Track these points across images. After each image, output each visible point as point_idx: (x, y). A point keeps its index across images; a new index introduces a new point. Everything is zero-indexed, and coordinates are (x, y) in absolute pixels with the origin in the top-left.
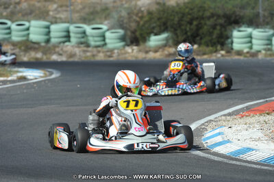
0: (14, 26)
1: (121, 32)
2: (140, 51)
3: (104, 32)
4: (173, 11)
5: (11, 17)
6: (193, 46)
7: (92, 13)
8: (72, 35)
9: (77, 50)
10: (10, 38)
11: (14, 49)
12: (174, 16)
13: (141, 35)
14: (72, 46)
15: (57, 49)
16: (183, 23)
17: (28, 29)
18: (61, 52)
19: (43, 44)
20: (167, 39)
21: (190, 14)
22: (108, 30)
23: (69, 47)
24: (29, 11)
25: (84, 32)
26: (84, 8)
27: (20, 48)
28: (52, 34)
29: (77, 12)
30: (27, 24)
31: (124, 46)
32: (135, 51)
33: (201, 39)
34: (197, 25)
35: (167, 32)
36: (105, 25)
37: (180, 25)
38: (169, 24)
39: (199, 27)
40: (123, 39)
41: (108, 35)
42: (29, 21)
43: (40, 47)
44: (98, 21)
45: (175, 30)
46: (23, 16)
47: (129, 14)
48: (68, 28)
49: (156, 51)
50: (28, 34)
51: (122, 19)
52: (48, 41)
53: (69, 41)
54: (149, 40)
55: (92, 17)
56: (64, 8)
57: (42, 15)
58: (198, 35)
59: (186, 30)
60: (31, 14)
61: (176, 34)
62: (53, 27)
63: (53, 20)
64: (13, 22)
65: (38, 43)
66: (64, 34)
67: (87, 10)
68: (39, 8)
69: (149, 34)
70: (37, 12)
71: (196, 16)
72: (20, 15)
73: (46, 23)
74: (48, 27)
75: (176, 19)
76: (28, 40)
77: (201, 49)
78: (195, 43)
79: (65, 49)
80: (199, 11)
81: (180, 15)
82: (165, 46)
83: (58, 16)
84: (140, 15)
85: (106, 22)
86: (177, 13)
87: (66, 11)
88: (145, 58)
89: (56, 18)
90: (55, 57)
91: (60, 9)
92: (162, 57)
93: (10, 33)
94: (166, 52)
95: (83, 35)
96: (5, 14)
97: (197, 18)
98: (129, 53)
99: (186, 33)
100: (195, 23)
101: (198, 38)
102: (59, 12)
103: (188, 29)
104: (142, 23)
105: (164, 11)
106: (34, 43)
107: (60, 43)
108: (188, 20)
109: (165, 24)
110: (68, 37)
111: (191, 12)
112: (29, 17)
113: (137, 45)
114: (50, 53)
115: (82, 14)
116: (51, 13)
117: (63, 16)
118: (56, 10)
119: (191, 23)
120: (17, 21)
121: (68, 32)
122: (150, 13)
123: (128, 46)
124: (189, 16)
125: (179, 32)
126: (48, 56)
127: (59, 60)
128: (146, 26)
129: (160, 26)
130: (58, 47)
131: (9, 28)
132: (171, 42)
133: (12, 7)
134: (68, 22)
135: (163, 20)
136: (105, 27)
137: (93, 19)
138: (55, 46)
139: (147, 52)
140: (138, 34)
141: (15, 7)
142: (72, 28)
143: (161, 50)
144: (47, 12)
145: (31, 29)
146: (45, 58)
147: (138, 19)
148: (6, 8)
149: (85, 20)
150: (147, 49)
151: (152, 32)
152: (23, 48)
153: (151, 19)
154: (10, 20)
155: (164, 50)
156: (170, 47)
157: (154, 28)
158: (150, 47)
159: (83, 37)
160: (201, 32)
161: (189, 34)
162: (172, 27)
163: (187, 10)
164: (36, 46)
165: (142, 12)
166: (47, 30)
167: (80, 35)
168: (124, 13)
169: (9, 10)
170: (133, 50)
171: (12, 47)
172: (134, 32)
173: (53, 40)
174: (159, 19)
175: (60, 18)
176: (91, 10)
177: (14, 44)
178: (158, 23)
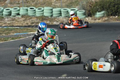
0: (37, 10)
1: (84, 11)
2: (92, 19)
3: (76, 11)
4: (106, 2)
5: (36, 5)
6: (115, 16)
7: (71, 3)
8: (62, 13)
9: (65, 20)
10: (35, 15)
11: (37, 20)
12: (107, 3)
13: (93, 12)
14: (63, 18)
15: (56, 19)
16: (111, 6)
17: (43, 11)
18: (58, 21)
19: (50, 17)
20: (104, 14)
21: (114, 2)
22: (78, 10)
23: (61, 18)
24: (43, 3)
25: (68, 12)
26: (67, 1)
27: (40, 19)
28: (54, 13)
29: (64, 3)
30: (43, 9)
31: (85, 17)
32: (90, 19)
33: (119, 13)
34: (117, 7)
35: (104, 11)
36: (77, 8)
37: (109, 8)
38: (104, 7)
39: (118, 8)
40: (84, 14)
41: (78, 12)
42: (43, 8)
43: (48, 18)
44: (74, 7)
45: (108, 10)
46: (41, 5)
47: (87, 3)
48: (61, 10)
49: (99, 19)
50: (43, 13)
51: (84, 5)
52: (52, 16)
53: (61, 16)
54: (96, 15)
55: (71, 5)
56: (59, 1)
57: (49, 4)
58: (117, 12)
59: (112, 9)
60: (44, 4)
61: (108, 11)
62: (54, 10)
63: (54, 6)
64: (36, 8)
65: (47, 17)
66: (59, 12)
67: (69, 2)
68: (48, 1)
69: (96, 12)
70: (47, 3)
71: (116, 3)
72: (40, 4)
73: (51, 8)
74: (52, 10)
75: (108, 5)
76: (43, 15)
77: (119, 17)
78: (116, 15)
79: (59, 19)
80: (118, 1)
81: (109, 3)
82: (103, 17)
83: (56, 5)
84: (92, 3)
85: (77, 7)
86: (108, 2)
87: (60, 2)
88: (95, 22)
89: (55, 5)
90: (55, 23)
91: (57, 2)
92: (101, 22)
93: (35, 13)
94: (104, 20)
95: (67, 13)
96: (33, 4)
97: (117, 4)
98: (87, 20)
99: (112, 11)
100: (116, 6)
101: (118, 13)
102: (56, 3)
103: (113, 9)
104: (93, 7)
105: (102, 2)
106: (46, 17)
107: (57, 17)
108: (113, 5)
109: (103, 7)
110: (60, 14)
111: (114, 1)
112: (43, 5)
113: (91, 17)
114: (53, 21)
115: (67, 4)
116: (53, 4)
117: (58, 5)
118: (55, 2)
119: (114, 7)
120: (38, 7)
121: (61, 12)
122: (96, 2)
123: (87, 17)
124: (113, 3)
125: (109, 10)
126: (52, 22)
127: (57, 24)
128: (95, 8)
129: (100, 8)
130: (56, 18)
131: (35, 11)
132: (105, 15)
133: (36, 1)
134: (61, 8)
135: (102, 5)
136: (76, 9)
137: (72, 6)
138: (55, 18)
139: (95, 20)
140: (91, 12)
141: (37, 1)
142: (62, 10)
143: (101, 19)
144: (51, 3)
145: (44, 11)
146: (50, 24)
147: (91, 5)
148: (33, 2)
149: (68, 6)
150: (96, 18)
151: (97, 11)
152: (41, 19)
153: (97, 5)
154: (35, 7)
155: (103, 18)
156: (105, 17)
157: (98, 9)
158: (97, 17)
159: (67, 14)
160: (119, 10)
161: (113, 11)
162: (106, 8)
163: (112, 1)
164: (47, 18)
165: (93, 2)
166: (51, 11)
167: (66, 13)
168: (85, 3)
169: (34, 3)
170: (89, 19)
171: (36, 19)
172: (89, 11)
173: (54, 15)
174: (100, 5)
175: (57, 6)
176: (70, 2)
177: (37, 18)
178: (100, 7)
